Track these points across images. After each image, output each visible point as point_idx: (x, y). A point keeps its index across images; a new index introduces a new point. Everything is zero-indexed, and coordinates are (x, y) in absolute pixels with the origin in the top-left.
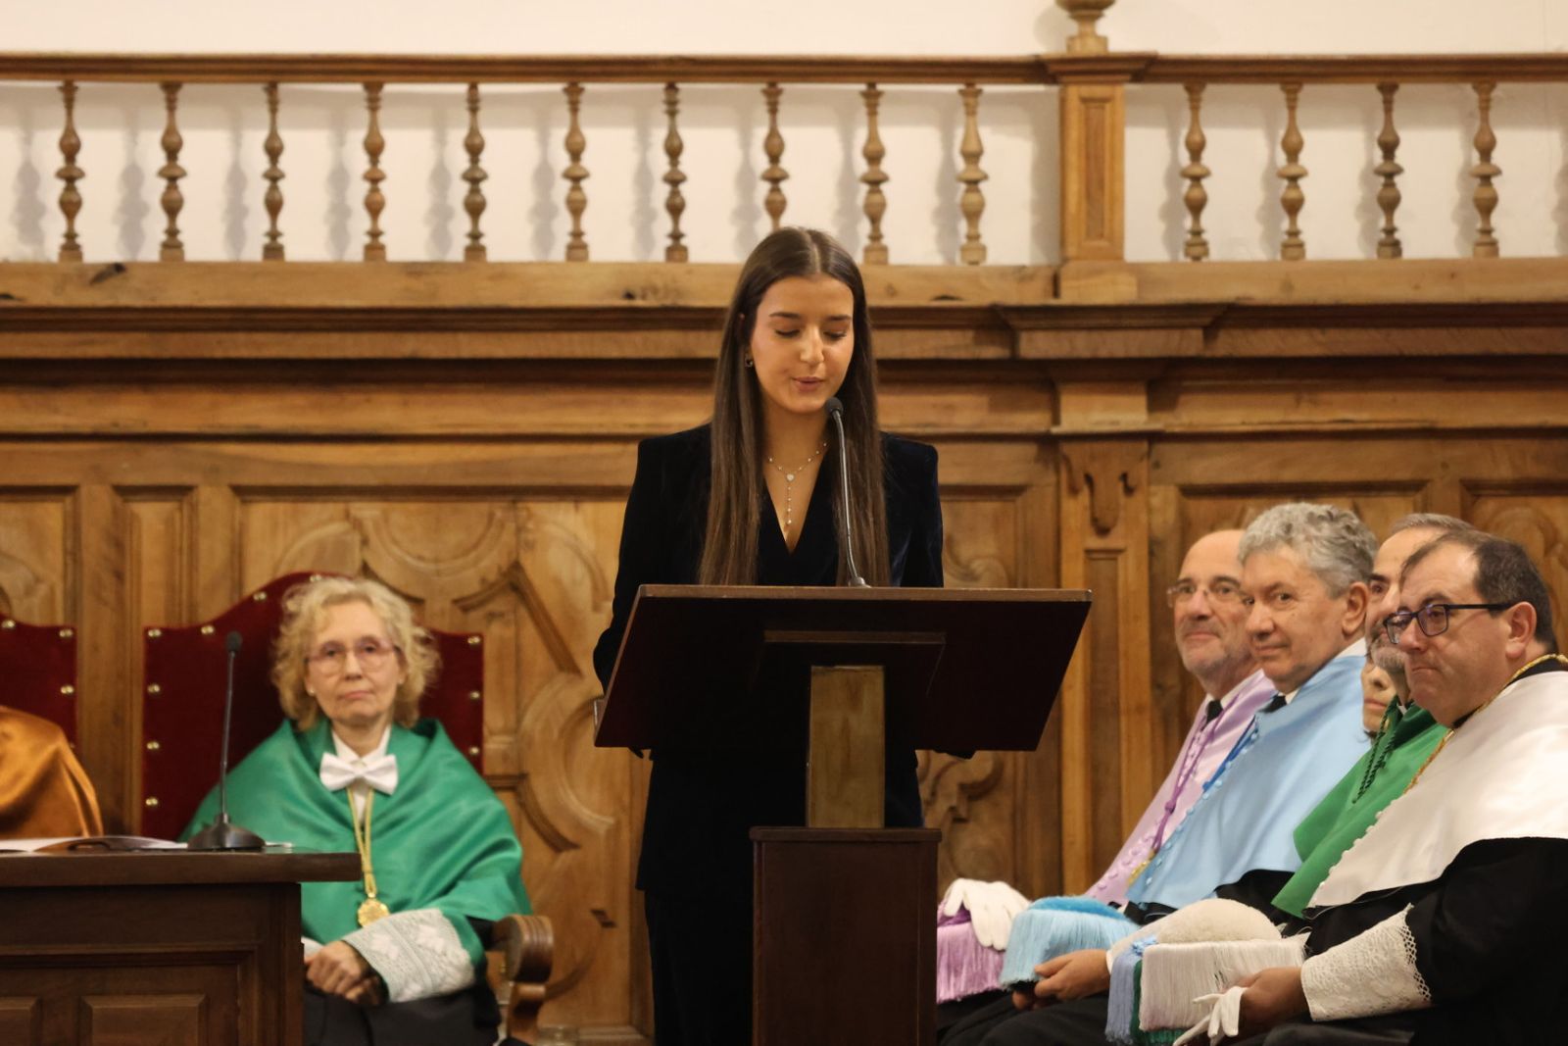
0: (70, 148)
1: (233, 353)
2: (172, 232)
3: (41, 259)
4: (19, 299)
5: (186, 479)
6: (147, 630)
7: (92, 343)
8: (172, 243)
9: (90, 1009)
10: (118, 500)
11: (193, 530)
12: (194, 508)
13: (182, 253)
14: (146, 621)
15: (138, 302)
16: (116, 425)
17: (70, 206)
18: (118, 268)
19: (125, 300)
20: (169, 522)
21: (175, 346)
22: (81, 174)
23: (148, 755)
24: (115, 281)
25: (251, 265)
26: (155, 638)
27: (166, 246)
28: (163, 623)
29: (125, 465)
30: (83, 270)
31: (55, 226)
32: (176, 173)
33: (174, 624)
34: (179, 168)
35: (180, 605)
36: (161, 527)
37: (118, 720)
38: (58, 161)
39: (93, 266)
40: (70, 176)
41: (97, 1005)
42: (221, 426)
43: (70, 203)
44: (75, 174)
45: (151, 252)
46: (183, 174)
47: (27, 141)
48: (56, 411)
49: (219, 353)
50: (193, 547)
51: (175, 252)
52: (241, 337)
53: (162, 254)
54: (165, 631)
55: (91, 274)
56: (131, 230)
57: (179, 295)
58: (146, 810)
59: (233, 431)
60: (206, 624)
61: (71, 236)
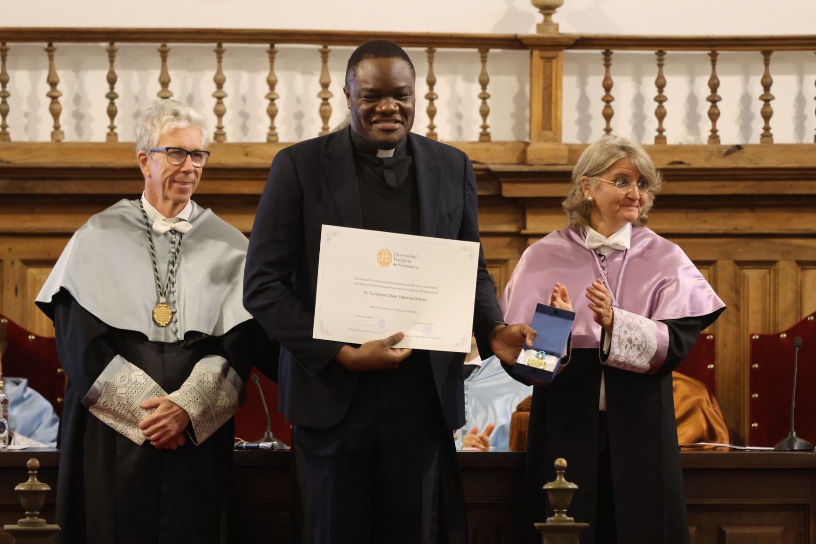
0: (714, 86)
1: (798, 192)
2: (767, 129)
3: (699, 143)
4: (688, 164)
5: (773, 258)
6: (752, 335)
7: (724, 187)
8: (767, 134)
9: (725, 532)
10: (737, 268)
11: (776, 284)
12: (776, 272)
13: (772, 139)
14: (751, 332)
15: (749, 166)
16: (736, 229)
17: (714, 116)
18: (739, 147)
19: (742, 164)
20: (763, 280)
21: (768, 188)
22: (720, 99)
23: (753, 401)
24: (736, 155)
25: (808, 145)
26: (755, 339)
27: (763, 136)
28: (760, 332)
29: (741, 250)
30: (720, 149)
31: (706, 126)
32: (769, 97)
33: (766, 333)
34: (771, 95)
35: (769, 322)
36: (759, 283)
37: (737, 381)
38: (707, 92)
39: (726, 146)
40: (714, 100)
41: (729, 531)
42: (791, 230)
43: (714, 114)
44: (717, 99)
45: (756, 139)
46: (773, 98)
47: (692, 82)
48: (705, 222)
49: (791, 192)
50: (776, 293)
51: (768, 139)
52: (803, 183)
53: (761, 139)
54: (760, 336)
55: (725, 151)
56: (745, 128)
57: (771, 161)
58: (752, 429)
59: (797, 232)
60: (781, 334)
61: (714, 131)
